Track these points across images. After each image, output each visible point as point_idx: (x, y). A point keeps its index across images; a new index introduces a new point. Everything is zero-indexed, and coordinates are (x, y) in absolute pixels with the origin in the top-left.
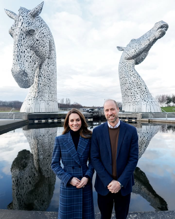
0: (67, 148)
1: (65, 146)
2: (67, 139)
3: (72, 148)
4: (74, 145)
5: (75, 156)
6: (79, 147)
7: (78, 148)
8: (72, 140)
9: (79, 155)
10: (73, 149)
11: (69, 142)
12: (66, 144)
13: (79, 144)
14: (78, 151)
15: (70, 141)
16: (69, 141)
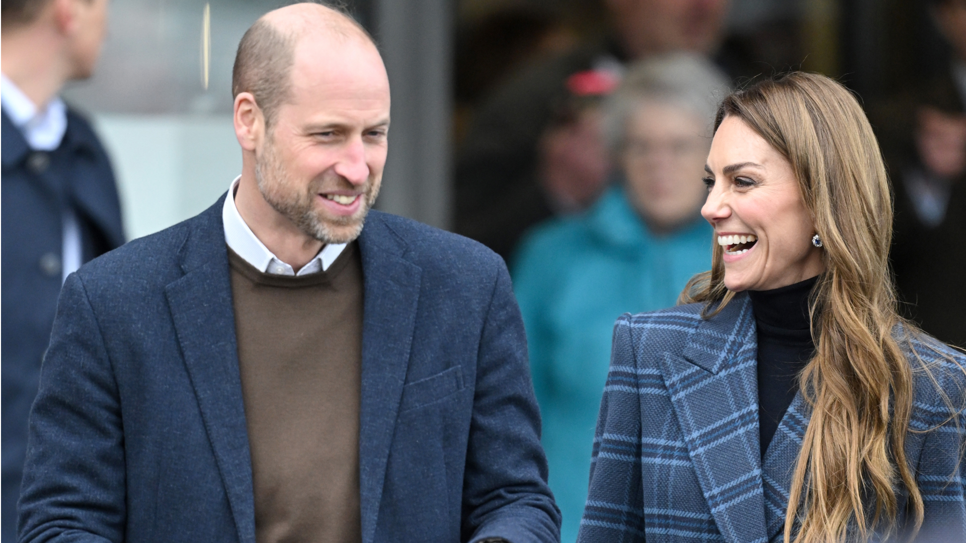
0: (691, 422)
1: (679, 401)
2: (712, 347)
3: (730, 427)
4: (754, 407)
5: (737, 501)
6: (785, 436)
7: (772, 443)
8: (752, 363)
9: (772, 507)
10: (737, 437)
11: (723, 373)
12: (687, 382)
13: (791, 409)
14: (769, 461)
15: (733, 370)
16: (725, 365)
